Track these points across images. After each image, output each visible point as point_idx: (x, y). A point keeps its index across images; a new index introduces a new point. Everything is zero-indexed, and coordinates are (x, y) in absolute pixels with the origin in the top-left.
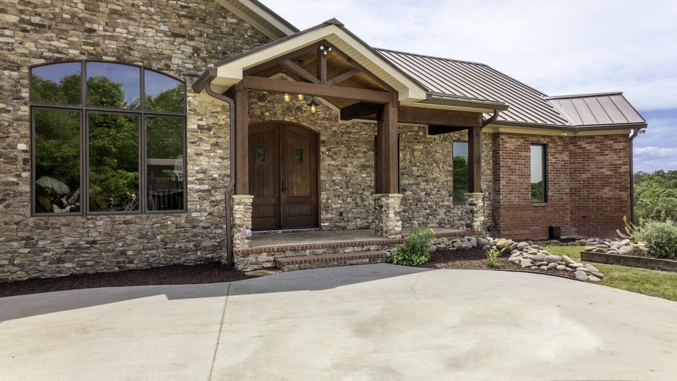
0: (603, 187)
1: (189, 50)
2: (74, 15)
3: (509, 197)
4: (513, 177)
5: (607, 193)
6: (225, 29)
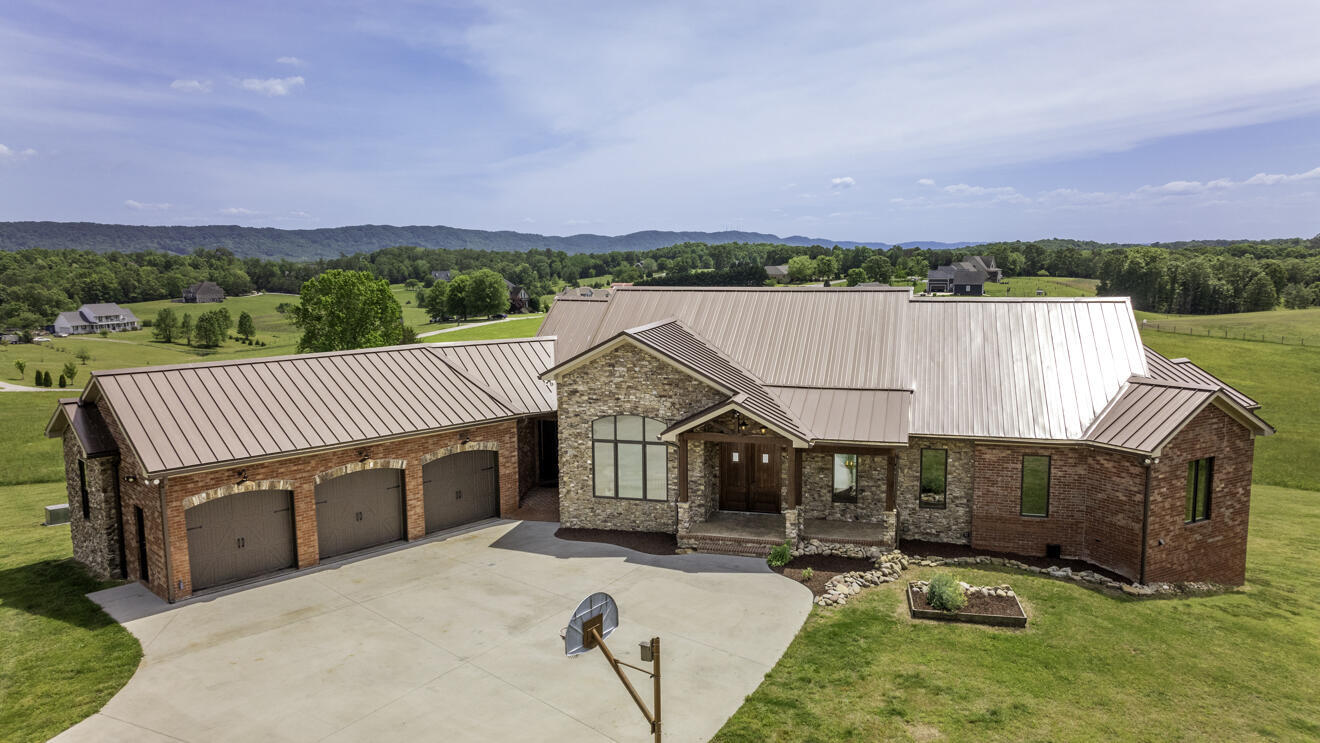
0: (1117, 513)
1: (669, 404)
2: (610, 392)
3: (986, 508)
4: (993, 489)
5: (1120, 520)
6: (690, 389)
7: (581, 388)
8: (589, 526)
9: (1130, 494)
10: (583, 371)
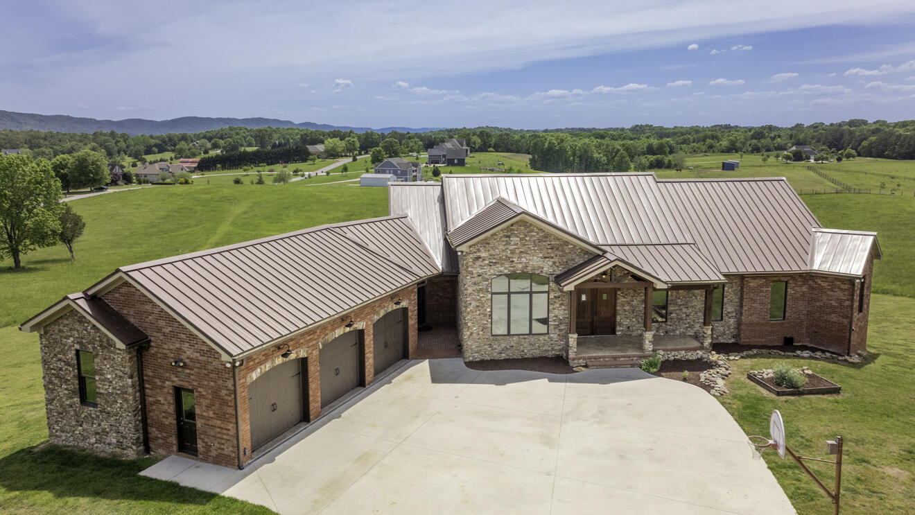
0: (830, 314)
1: (551, 263)
3: (750, 317)
4: (755, 305)
5: (834, 318)
6: (567, 251)
7: (483, 255)
8: (488, 358)
9: (840, 302)
10: (486, 243)
